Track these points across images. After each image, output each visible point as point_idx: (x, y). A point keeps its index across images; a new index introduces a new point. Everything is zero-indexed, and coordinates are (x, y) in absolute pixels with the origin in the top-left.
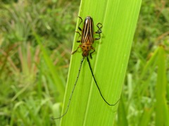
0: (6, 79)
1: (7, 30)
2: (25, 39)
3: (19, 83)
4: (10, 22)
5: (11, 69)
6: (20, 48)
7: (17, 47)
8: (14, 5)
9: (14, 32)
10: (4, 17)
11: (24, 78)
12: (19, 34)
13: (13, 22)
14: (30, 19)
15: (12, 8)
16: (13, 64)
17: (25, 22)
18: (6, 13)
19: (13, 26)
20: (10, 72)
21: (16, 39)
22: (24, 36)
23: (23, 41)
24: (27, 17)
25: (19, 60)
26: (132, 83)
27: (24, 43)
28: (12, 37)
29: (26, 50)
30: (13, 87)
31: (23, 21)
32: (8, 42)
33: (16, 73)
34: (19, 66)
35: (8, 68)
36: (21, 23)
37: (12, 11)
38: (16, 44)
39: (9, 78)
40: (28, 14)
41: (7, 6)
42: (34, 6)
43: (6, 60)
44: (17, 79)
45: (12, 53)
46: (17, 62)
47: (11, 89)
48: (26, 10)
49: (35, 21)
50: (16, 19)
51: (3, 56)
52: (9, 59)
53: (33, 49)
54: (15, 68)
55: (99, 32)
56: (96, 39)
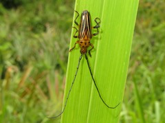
0: (34, 106)
1: (37, 59)
2: (54, 67)
3: (46, 110)
4: (39, 51)
5: (39, 97)
6: (48, 77)
7: (46, 75)
8: (43, 34)
9: (43, 60)
12: (47, 62)
13: (42, 51)
14: (58, 48)
15: (41, 37)
16: (42, 92)
17: (53, 51)
19: (42, 55)
20: (38, 100)
21: (44, 68)
22: (52, 64)
23: (50, 70)
24: (55, 46)
25: (48, 88)
26: (160, 111)
27: (53, 72)
28: (40, 65)
29: (53, 78)
30: (41, 114)
31: (51, 49)
32: (36, 71)
33: (44, 100)
34: (47, 94)
35: (36, 96)
36: (49, 52)
37: (41, 41)
38: (45, 72)
39: (37, 106)
40: (56, 43)
41: (36, 36)
42: (62, 35)
43: (34, 88)
44: (44, 107)
45: (41, 81)
46: (45, 90)
47: (39, 116)
48: (54, 39)
49: (63, 50)
50: (45, 47)
51: (32, 84)
52: (38, 87)
53: (61, 77)
54: (44, 96)
55: (97, 27)
56: (94, 35)
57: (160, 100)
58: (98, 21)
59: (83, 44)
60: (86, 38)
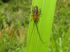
0: (14, 39)
1: (15, 22)
2: (21, 25)
3: (19, 41)
4: (16, 19)
5: (16, 36)
6: (19, 28)
7: (18, 28)
8: (17, 12)
9: (17, 22)
10: (13, 17)
11: (21, 39)
12: (19, 23)
13: (17, 19)
14: (23, 17)
15: (17, 13)
16: (17, 34)
17: (21, 19)
18: (14, 15)
19: (17, 20)
20: (15, 37)
21: (18, 25)
22: (21, 24)
23: (20, 26)
24: (22, 17)
25: (19, 32)
26: (61, 41)
27: (21, 26)
28: (16, 24)
29: (21, 29)
30: (16, 42)
31: (20, 18)
32: (15, 26)
33: (18, 37)
34: (19, 35)
35: (15, 35)
36: (19, 19)
37: (17, 15)
38: (18, 26)
39: (15, 39)
40: (22, 16)
41: (15, 13)
42: (24, 13)
43: (14, 33)
44: (18, 40)
45: (16, 30)
46: (18, 33)
47: (16, 43)
48: (21, 14)
49: (25, 18)
50: (18, 17)
51: (13, 31)
52: (15, 32)
53: (24, 29)
54: (17, 35)
55: (40, 12)
56: (39, 15)
57: (61, 37)
58: (40, 10)
59: (35, 19)
60: (36, 16)
